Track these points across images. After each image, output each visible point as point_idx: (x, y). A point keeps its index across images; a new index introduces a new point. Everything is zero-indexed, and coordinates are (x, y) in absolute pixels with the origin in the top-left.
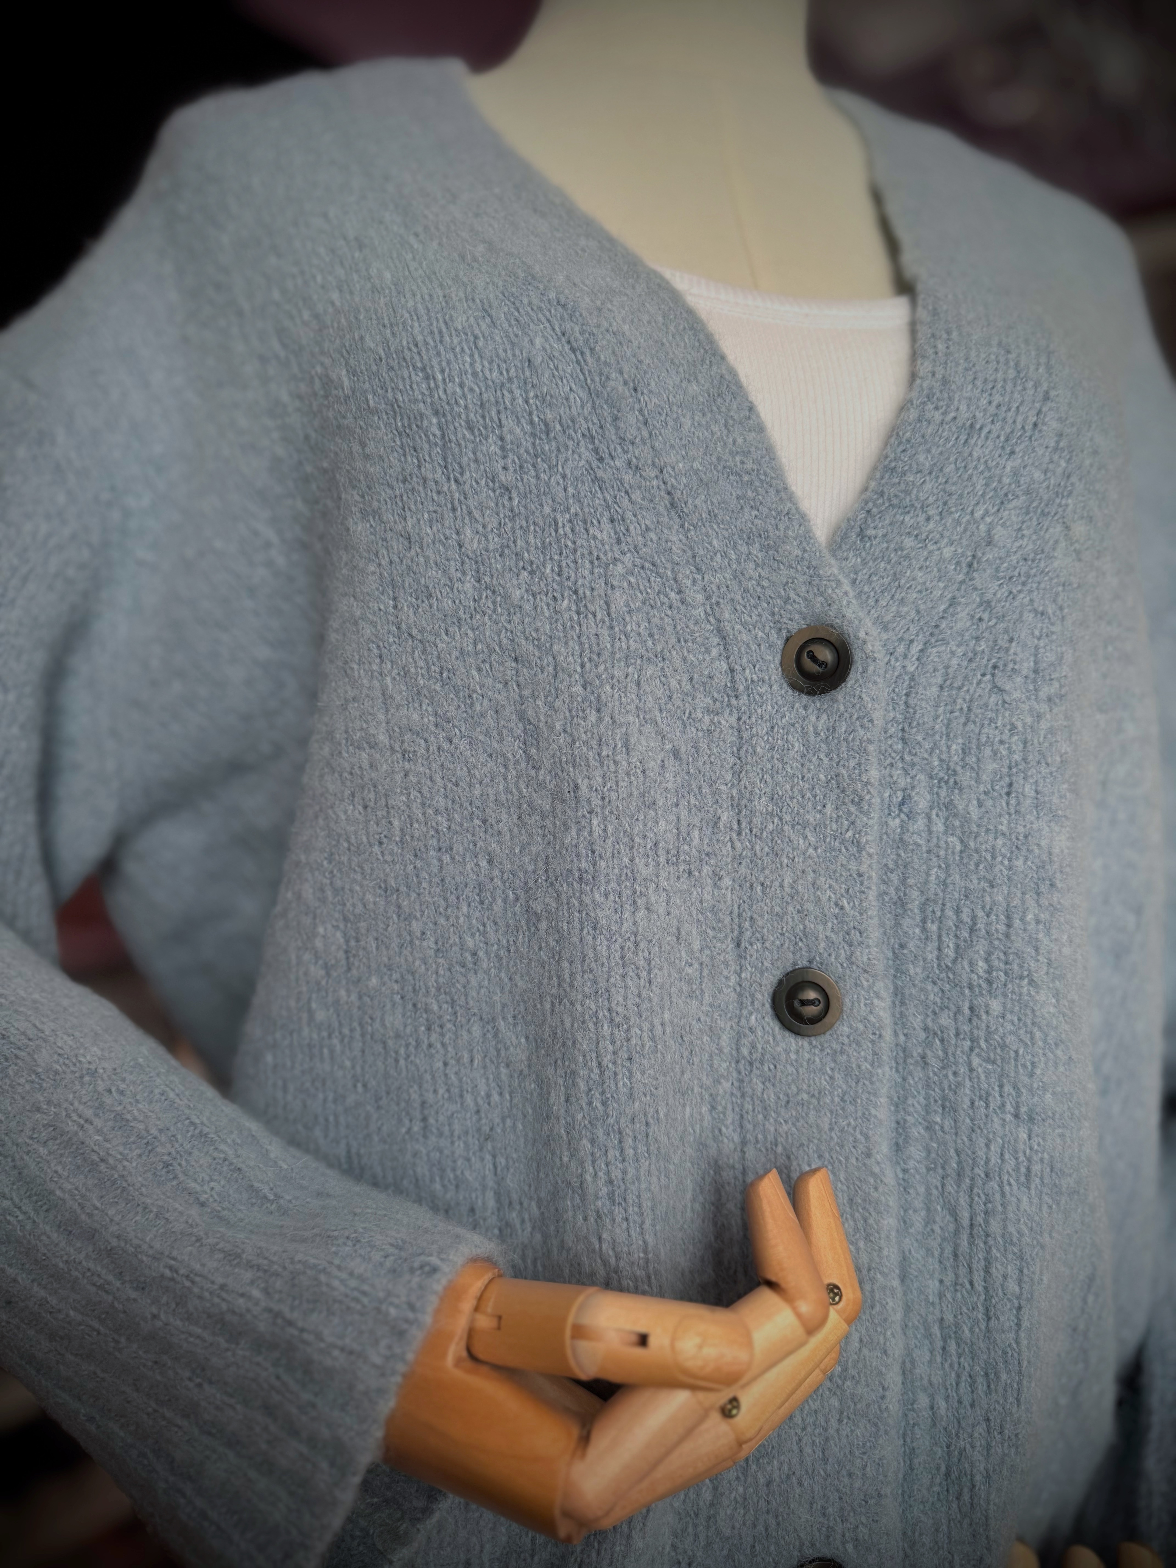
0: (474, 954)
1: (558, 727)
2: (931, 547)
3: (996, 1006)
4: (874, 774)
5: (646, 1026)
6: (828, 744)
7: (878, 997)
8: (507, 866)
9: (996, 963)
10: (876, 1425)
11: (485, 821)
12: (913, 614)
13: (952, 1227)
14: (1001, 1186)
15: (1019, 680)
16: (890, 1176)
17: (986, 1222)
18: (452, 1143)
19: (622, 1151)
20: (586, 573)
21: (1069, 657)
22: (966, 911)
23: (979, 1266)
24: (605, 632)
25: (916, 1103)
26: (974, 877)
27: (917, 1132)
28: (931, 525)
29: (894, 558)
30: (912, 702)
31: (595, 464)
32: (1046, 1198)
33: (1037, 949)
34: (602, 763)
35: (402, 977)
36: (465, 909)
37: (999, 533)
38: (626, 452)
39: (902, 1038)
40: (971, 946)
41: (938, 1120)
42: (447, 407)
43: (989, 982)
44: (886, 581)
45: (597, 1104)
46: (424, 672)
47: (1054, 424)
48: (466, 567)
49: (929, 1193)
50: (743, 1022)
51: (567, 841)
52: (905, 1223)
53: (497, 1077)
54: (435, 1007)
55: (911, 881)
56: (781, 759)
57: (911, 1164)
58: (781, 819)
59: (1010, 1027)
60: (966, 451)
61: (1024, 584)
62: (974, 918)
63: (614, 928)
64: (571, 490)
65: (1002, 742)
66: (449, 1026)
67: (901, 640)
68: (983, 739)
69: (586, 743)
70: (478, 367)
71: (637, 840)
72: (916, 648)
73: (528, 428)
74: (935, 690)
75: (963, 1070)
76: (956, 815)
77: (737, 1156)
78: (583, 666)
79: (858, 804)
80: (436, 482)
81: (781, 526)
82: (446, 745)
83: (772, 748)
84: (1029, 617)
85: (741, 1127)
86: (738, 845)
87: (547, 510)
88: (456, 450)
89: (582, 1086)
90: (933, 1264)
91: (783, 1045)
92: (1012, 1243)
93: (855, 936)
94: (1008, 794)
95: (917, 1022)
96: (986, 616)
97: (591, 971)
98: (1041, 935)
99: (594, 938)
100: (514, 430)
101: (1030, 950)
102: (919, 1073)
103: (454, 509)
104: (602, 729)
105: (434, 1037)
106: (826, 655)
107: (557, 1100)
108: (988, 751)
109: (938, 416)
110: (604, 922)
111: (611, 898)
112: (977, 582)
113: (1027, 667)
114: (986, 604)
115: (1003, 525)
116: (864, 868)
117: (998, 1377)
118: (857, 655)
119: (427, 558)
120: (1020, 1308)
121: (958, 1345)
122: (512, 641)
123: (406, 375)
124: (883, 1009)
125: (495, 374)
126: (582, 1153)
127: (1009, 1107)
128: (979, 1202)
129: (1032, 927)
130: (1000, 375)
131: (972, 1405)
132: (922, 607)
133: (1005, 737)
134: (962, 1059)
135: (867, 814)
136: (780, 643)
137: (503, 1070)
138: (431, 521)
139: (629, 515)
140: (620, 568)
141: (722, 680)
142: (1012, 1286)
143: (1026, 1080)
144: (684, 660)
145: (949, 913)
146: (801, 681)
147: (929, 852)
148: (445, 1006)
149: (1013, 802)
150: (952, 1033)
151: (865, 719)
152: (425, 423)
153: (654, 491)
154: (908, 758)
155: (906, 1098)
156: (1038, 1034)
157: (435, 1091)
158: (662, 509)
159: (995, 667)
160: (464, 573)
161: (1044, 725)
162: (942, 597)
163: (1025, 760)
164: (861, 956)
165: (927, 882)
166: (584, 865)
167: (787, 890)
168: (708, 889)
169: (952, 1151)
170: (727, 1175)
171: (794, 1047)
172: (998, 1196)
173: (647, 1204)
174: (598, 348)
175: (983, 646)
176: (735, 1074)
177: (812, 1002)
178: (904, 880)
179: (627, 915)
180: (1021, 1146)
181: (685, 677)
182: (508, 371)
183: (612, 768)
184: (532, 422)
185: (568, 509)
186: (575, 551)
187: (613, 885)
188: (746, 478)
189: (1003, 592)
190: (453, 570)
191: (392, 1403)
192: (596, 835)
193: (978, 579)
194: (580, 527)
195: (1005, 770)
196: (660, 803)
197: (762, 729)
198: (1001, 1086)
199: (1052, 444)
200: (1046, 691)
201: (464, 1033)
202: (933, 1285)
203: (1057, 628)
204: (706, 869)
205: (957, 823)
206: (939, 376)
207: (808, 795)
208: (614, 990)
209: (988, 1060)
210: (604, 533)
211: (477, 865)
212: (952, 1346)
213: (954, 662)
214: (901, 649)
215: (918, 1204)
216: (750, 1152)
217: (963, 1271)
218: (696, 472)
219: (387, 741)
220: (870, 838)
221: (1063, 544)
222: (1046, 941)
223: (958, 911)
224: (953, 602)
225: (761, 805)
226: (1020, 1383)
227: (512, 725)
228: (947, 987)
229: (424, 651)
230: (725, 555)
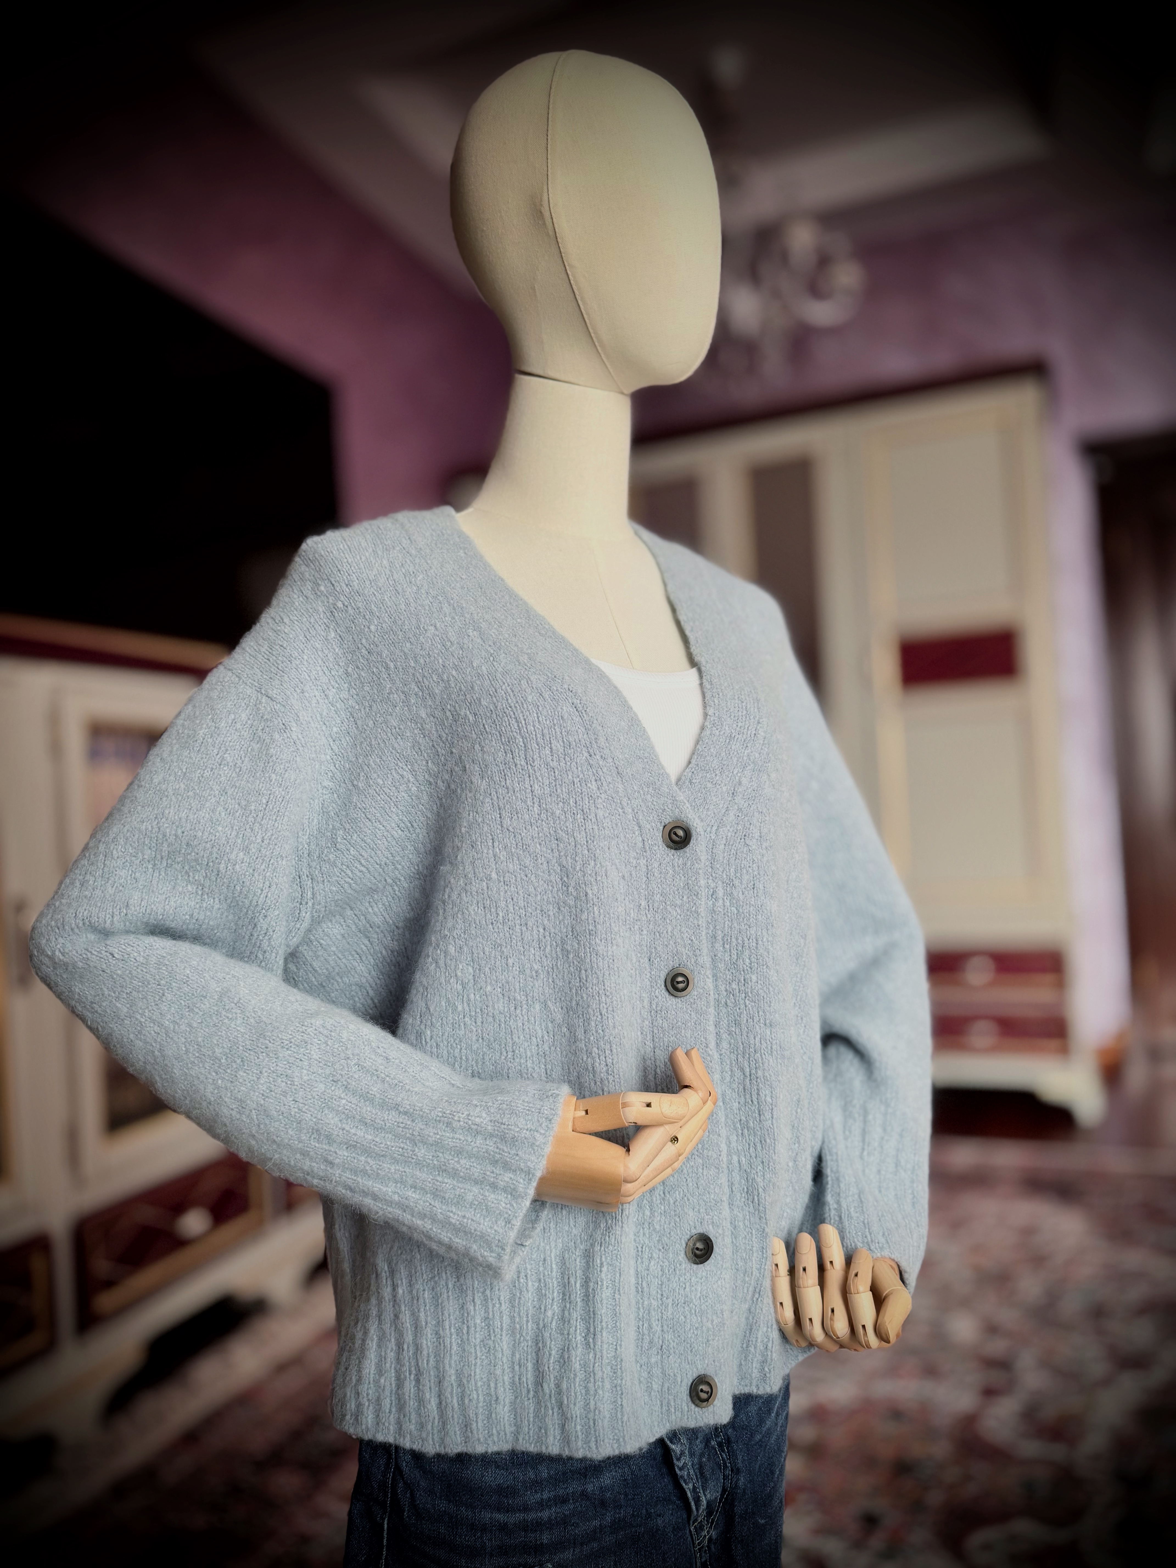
0: (537, 972)
1: (578, 868)
2: (718, 787)
3: (754, 978)
4: (702, 882)
5: (618, 996)
6: (683, 870)
7: (708, 978)
8: (553, 930)
9: (753, 960)
10: (718, 1168)
11: (542, 911)
12: (712, 814)
13: (742, 1077)
14: (761, 1056)
15: (755, 840)
16: (716, 1056)
17: (756, 1072)
18: (527, 1061)
19: (611, 1051)
20: (587, 803)
21: (772, 830)
22: (740, 938)
23: (754, 1093)
24: (596, 827)
25: (724, 1023)
26: (743, 924)
27: (725, 1036)
28: (718, 778)
29: (704, 792)
30: (714, 851)
31: (589, 757)
32: (779, 1061)
33: (768, 952)
34: (597, 883)
35: (503, 985)
36: (533, 952)
37: (744, 781)
38: (600, 752)
39: (717, 996)
40: (743, 953)
41: (734, 1029)
42: (527, 735)
43: (751, 968)
44: (701, 801)
45: (600, 1031)
46: (515, 846)
47: (762, 734)
48: (535, 801)
49: (731, 1064)
50: (653, 994)
51: (583, 918)
52: (723, 1079)
53: (547, 1028)
54: (519, 998)
55: (718, 927)
56: (664, 878)
57: (723, 1051)
58: (666, 903)
59: (760, 987)
60: (729, 747)
61: (754, 800)
62: (743, 941)
63: (605, 954)
64: (579, 769)
65: (749, 867)
66: (525, 1006)
67: (709, 825)
68: (743, 866)
69: (590, 875)
70: (540, 719)
71: (612, 915)
72: (715, 828)
73: (562, 744)
74: (723, 846)
75: (742, 1006)
76: (734, 898)
77: (652, 1054)
78: (587, 842)
79: (697, 895)
80: (521, 765)
81: (660, 780)
82: (524, 878)
83: (661, 873)
84: (756, 814)
85: (653, 1041)
86: (649, 916)
87: (570, 777)
88: (531, 753)
89: (593, 1024)
90: (735, 1095)
91: (670, 1002)
92: (767, 1080)
93: (698, 952)
94: (753, 888)
95: (723, 988)
96: (740, 815)
97: (596, 973)
98: (769, 947)
99: (597, 959)
100: (558, 746)
101: (766, 953)
102: (724, 1010)
103: (530, 777)
104: (597, 868)
105: (518, 1011)
106: (681, 833)
107: (580, 1033)
108: (745, 871)
109: (717, 732)
110: (601, 952)
111: (603, 941)
112: (736, 801)
113: (757, 835)
114: (740, 810)
115: (745, 777)
116: (700, 923)
117: (765, 1141)
118: (694, 833)
119: (517, 798)
120: (772, 1109)
121: (748, 1130)
122: (555, 832)
123: (506, 720)
124: (710, 983)
125: (548, 722)
126: (594, 1054)
127: (762, 1021)
128: (753, 1064)
129: (766, 944)
130: (740, 713)
131: (756, 1157)
132: (716, 812)
133: (751, 865)
134: (742, 1002)
135: (700, 899)
136: (661, 828)
137: (550, 1025)
138: (518, 782)
139: (602, 778)
140: (600, 800)
141: (640, 845)
142: (769, 1099)
143: (768, 1009)
144: (625, 837)
145: (734, 940)
146: (672, 844)
147: (724, 914)
148: (523, 997)
149: (755, 892)
150: (737, 991)
151: (698, 860)
152: (517, 741)
153: (611, 768)
154: (714, 875)
155: (720, 1022)
156: (771, 989)
157: (519, 1038)
158: (614, 774)
159: (745, 836)
160: (533, 803)
161: (765, 859)
162: (723, 807)
163: (759, 874)
164: (700, 961)
165: (724, 927)
166: (591, 928)
167: (670, 934)
168: (638, 936)
169: (740, 1044)
170: (648, 1062)
171: (674, 1003)
172: (760, 1060)
173: (621, 1074)
174: (588, 710)
175: (740, 827)
176: (650, 1017)
177: (681, 982)
178: (715, 928)
179: (609, 948)
180: (768, 1037)
181: (626, 844)
182: (553, 721)
183: (601, 885)
184: (563, 742)
185: (579, 777)
186: (582, 793)
187: (604, 936)
188: (645, 760)
189: (746, 805)
190: (529, 802)
191: (550, 1149)
192: (596, 914)
193: (738, 799)
194: (583, 785)
195: (752, 879)
196: (619, 899)
197: (656, 865)
198: (758, 1012)
199: (762, 742)
200: (765, 845)
201: (532, 1009)
202: (736, 1105)
203: (767, 818)
204: (636, 927)
205: (735, 902)
206: (717, 715)
207: (676, 892)
208: (606, 981)
209: (752, 1001)
210: (593, 786)
211: (538, 931)
212: (746, 1131)
213: (729, 834)
214: (709, 829)
215: (727, 1068)
216: (658, 1052)
217: (748, 1096)
218: (626, 759)
219: (496, 877)
220: (702, 910)
221: (767, 782)
222: (771, 949)
223: (737, 939)
224: (727, 809)
225: (657, 898)
226: (774, 1143)
227: (555, 868)
228: (734, 972)
229: (515, 836)
230: (639, 792)
